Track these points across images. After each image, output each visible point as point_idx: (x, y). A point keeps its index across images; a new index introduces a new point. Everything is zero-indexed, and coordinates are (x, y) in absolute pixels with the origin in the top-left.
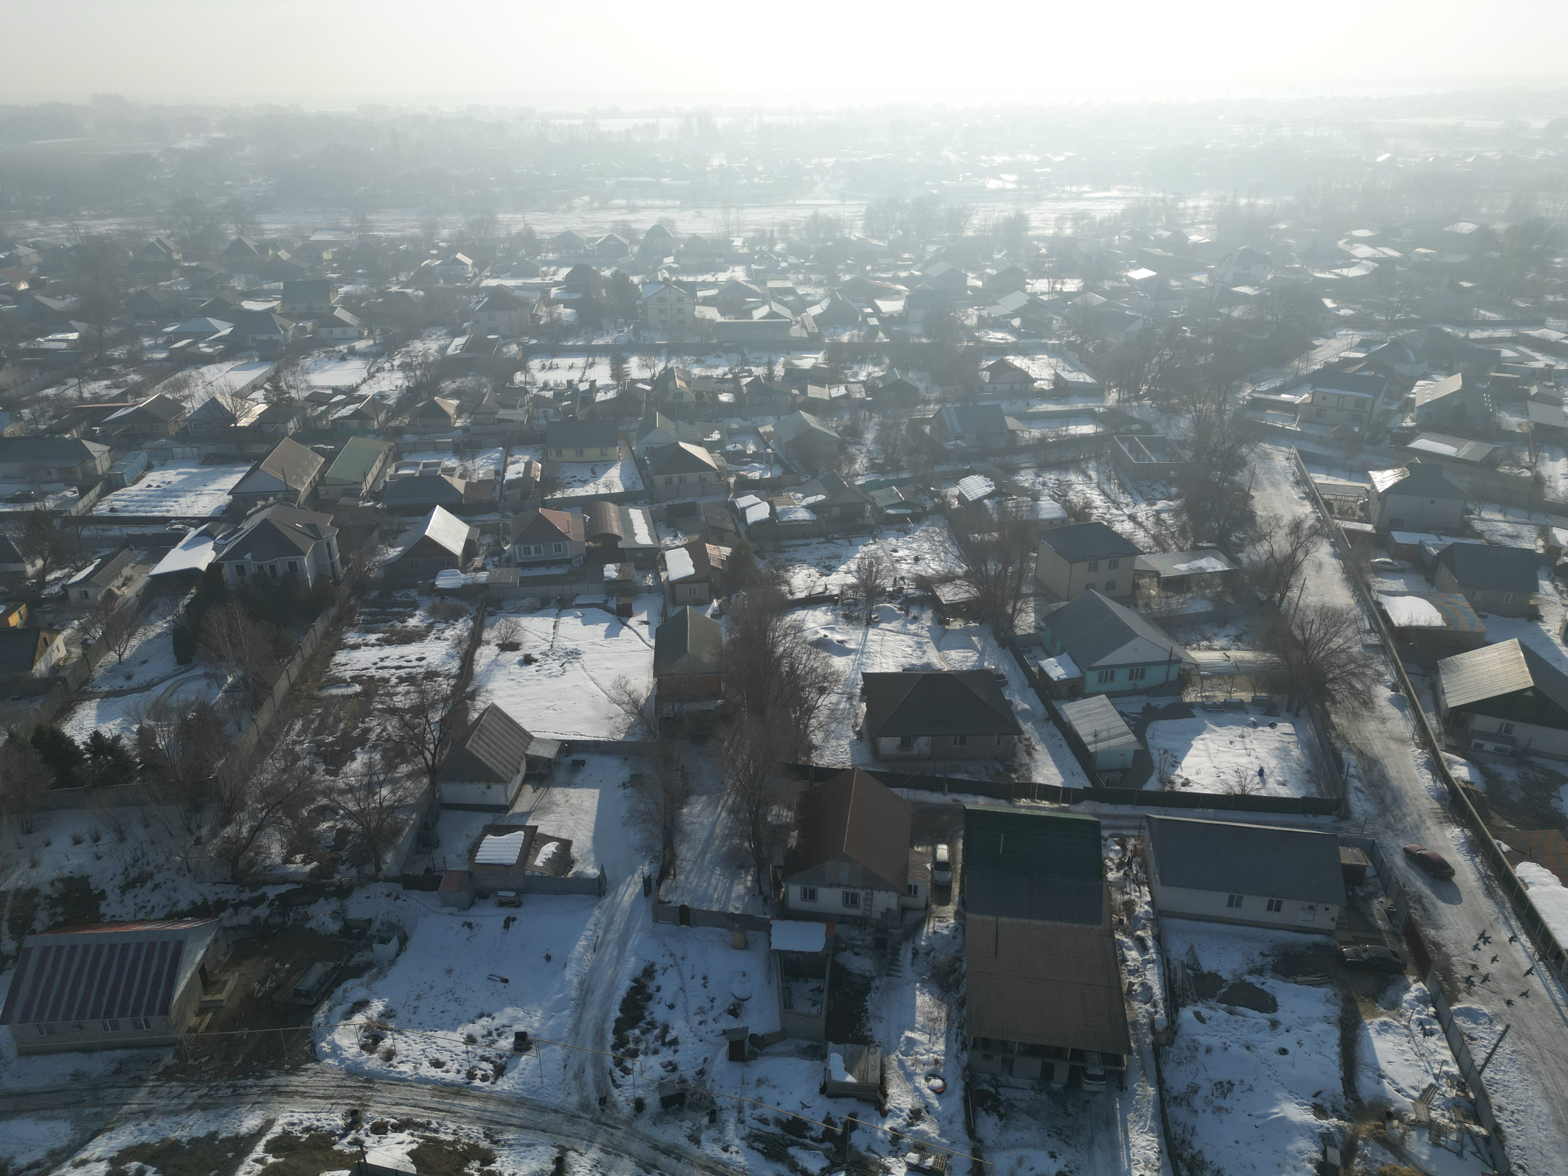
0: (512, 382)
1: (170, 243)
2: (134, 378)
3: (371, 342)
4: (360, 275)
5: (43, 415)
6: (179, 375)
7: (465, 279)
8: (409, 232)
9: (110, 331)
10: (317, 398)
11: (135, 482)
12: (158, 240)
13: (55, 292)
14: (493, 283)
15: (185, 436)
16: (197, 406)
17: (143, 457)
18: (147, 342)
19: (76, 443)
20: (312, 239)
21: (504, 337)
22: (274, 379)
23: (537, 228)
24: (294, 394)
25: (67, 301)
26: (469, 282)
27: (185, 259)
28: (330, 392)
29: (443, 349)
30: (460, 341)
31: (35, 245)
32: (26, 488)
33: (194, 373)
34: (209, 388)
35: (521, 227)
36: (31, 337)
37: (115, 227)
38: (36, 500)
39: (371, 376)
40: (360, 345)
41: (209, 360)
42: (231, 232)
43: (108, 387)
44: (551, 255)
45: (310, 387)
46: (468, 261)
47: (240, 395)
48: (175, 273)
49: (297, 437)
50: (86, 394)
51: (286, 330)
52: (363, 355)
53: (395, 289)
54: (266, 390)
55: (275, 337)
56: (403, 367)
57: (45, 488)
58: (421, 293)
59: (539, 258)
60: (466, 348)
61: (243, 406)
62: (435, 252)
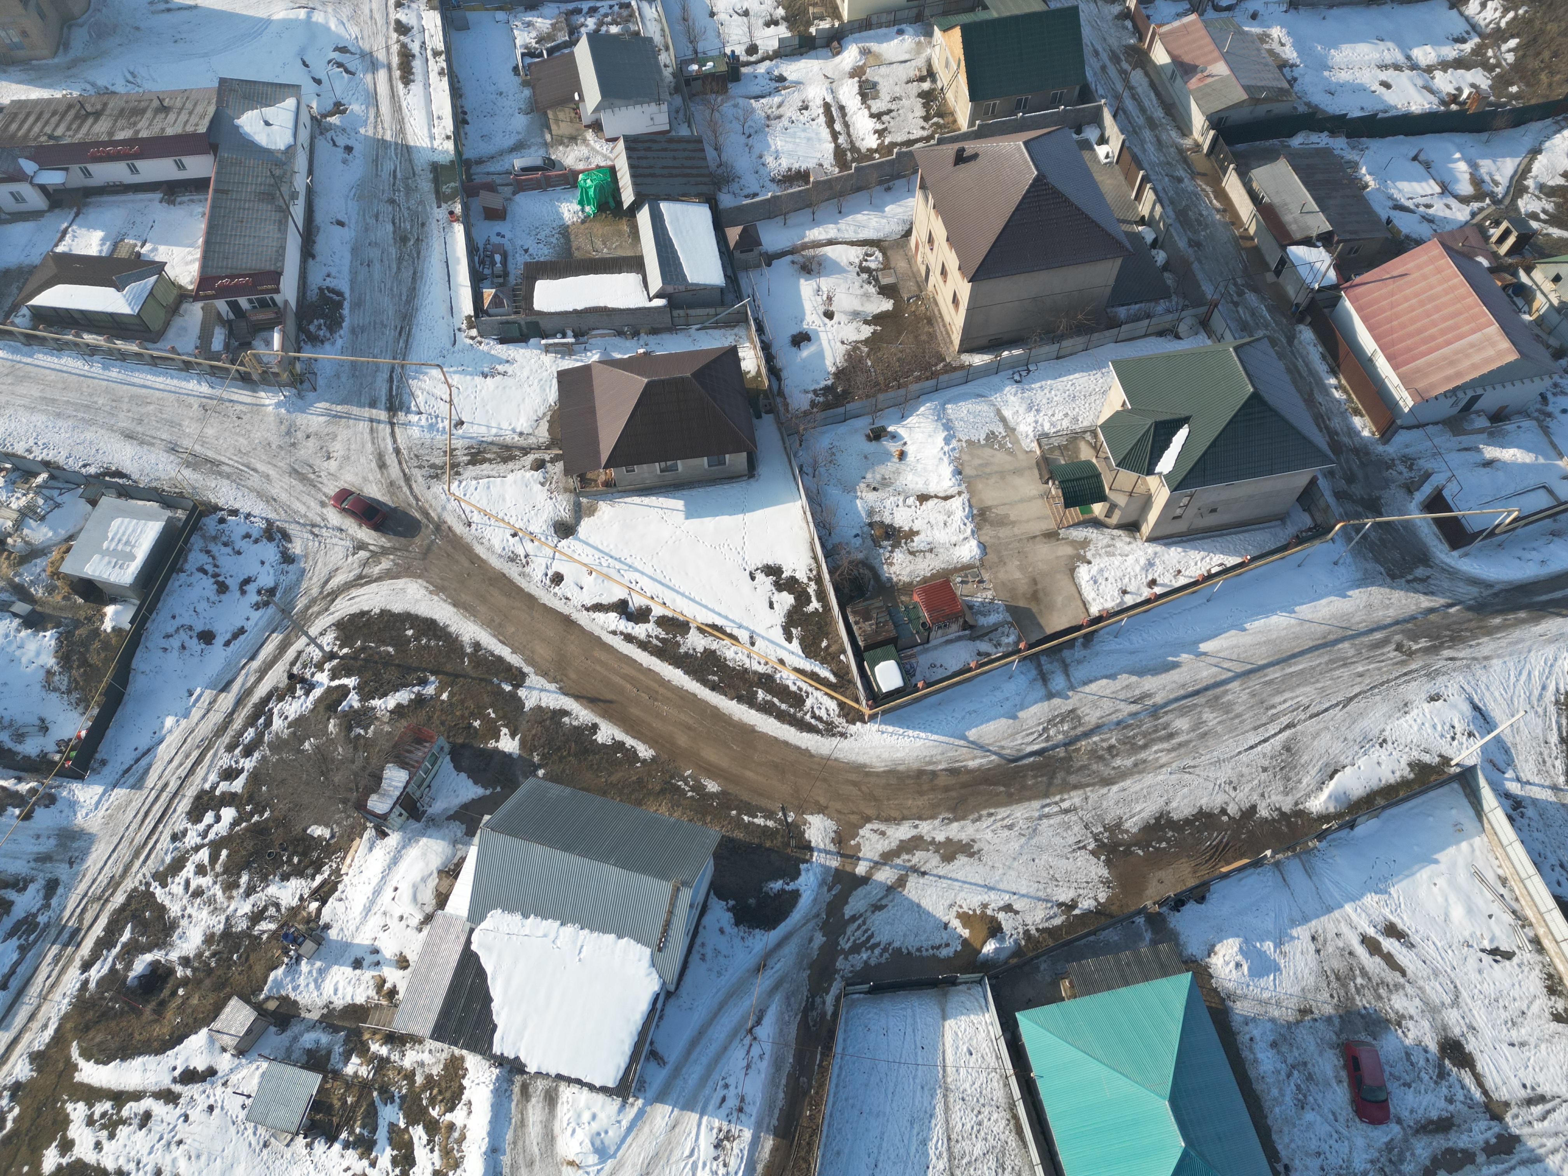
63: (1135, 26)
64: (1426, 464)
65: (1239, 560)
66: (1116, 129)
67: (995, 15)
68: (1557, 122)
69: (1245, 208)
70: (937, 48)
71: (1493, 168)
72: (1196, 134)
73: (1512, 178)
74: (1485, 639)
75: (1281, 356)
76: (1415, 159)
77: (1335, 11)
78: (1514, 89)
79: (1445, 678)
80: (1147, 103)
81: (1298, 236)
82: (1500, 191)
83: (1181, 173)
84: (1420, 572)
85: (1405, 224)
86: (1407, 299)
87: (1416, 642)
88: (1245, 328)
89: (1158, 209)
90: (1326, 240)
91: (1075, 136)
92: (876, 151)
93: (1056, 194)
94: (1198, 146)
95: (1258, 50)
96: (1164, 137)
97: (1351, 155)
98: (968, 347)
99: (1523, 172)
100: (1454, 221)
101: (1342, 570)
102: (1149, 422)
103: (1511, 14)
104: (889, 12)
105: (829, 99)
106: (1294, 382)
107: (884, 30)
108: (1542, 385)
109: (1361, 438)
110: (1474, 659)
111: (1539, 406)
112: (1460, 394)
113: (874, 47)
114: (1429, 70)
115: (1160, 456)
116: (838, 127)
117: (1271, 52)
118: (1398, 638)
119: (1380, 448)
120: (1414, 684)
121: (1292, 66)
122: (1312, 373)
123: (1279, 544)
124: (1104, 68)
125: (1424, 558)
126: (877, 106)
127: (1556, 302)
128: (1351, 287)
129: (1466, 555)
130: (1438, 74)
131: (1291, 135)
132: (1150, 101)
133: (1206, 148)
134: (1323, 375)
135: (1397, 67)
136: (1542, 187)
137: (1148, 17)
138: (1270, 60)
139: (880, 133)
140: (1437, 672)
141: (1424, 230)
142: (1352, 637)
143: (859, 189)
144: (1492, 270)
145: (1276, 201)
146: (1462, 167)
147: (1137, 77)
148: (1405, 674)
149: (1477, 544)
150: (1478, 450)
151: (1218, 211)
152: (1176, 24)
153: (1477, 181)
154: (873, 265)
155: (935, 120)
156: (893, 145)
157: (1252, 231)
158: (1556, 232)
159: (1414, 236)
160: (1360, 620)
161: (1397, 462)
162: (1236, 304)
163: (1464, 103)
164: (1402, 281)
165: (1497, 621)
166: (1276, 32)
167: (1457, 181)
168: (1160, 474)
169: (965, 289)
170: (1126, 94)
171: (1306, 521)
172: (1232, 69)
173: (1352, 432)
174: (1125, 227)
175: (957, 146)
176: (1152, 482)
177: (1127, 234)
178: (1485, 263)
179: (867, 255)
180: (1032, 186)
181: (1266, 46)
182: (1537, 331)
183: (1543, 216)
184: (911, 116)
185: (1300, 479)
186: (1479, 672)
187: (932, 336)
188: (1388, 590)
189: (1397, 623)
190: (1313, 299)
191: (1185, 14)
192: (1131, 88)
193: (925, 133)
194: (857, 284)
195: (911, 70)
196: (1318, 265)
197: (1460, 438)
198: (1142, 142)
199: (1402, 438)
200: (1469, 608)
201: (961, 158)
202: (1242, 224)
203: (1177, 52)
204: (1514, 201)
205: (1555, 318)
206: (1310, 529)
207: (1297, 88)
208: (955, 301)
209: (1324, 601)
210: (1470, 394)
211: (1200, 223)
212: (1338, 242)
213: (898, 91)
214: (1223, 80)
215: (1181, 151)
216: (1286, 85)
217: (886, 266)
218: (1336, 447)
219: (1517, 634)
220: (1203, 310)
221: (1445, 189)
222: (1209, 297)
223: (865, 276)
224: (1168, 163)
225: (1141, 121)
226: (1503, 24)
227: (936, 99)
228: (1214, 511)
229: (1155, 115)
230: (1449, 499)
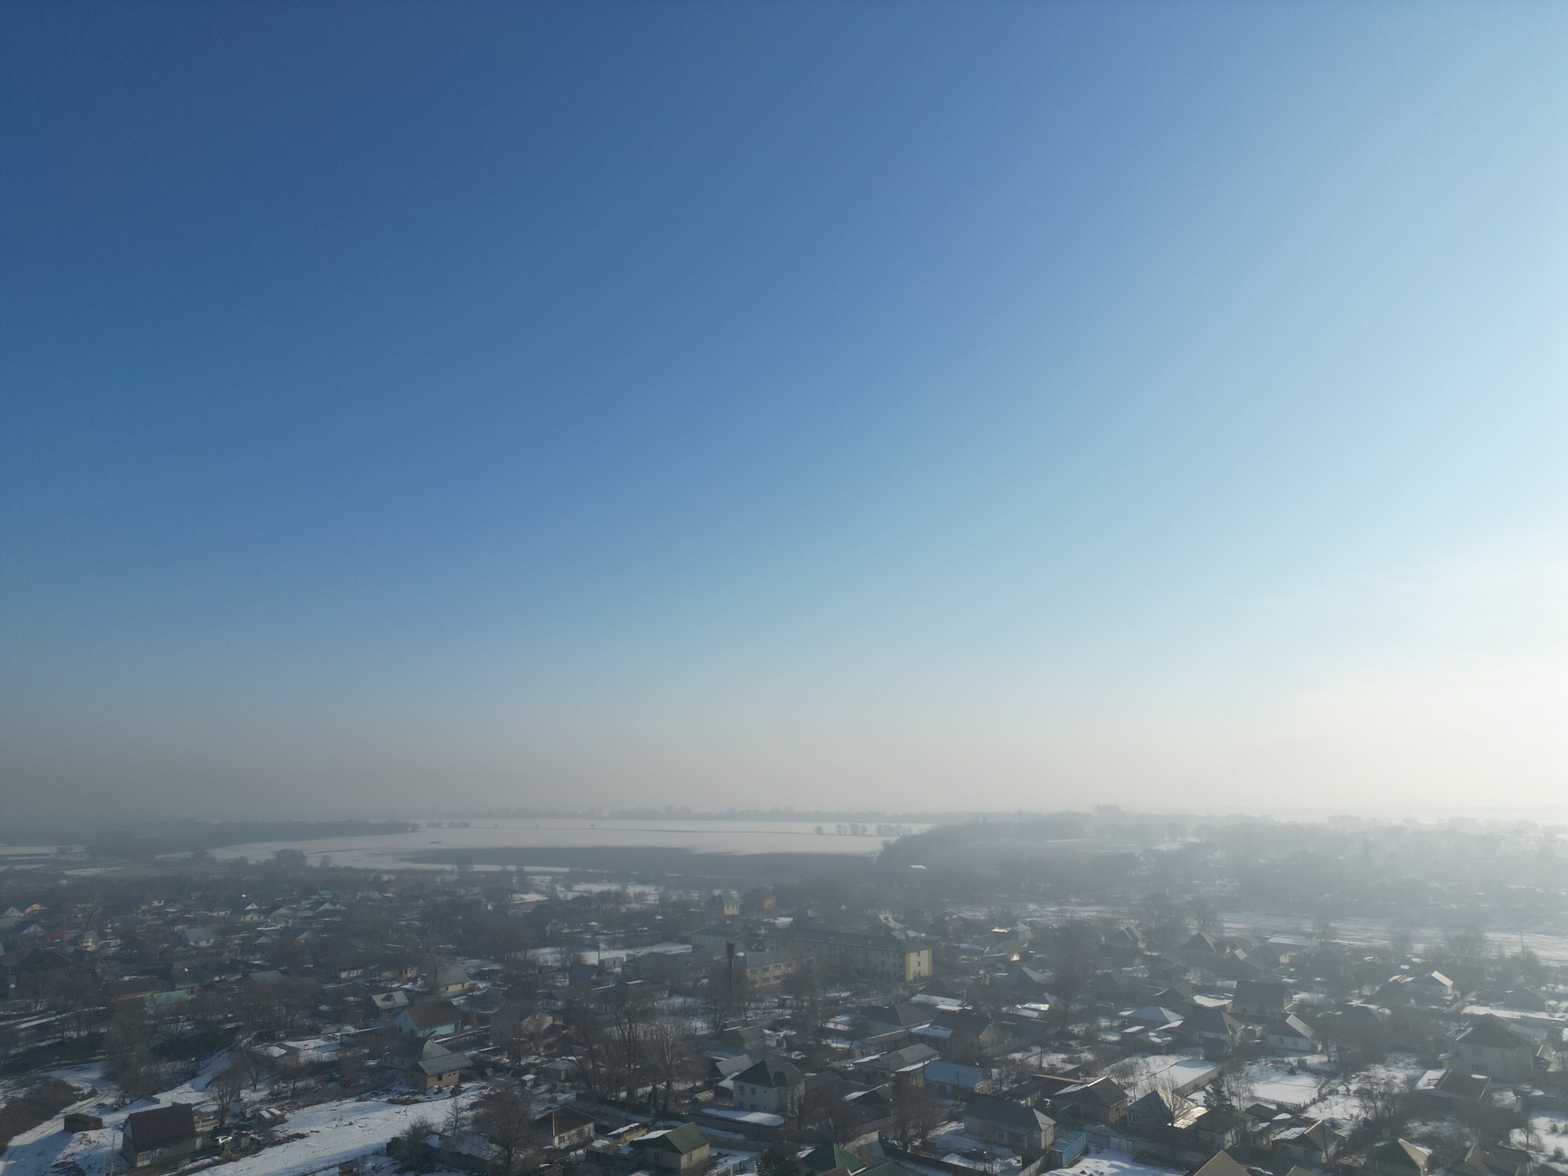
0: (1508, 1141)
1: (1138, 933)
2: (1088, 1056)
3: (1325, 1059)
4: (1318, 983)
5: (1007, 1077)
6: (1127, 1061)
7: (1443, 1002)
8: (1377, 943)
9: (1075, 1008)
10: (1259, 1112)
11: (1071, 1165)
12: (1128, 929)
13: (1039, 965)
14: (1480, 1011)
15: (1122, 1127)
16: (1139, 1096)
17: (1082, 1139)
18: (1104, 1023)
19: (1028, 1110)
20: (1270, 941)
21: (1494, 1080)
22: (1217, 1082)
23: (1541, 953)
24: (1235, 1102)
25: (1045, 974)
26: (1448, 1006)
27: (1149, 948)
28: (1274, 1107)
29: (1411, 1081)
30: (1434, 1075)
31: (1031, 924)
32: (981, 1146)
33: (1140, 1061)
34: (1153, 1079)
35: (1518, 949)
36: (1012, 1003)
37: (1094, 914)
38: (986, 1161)
39: (1322, 1098)
40: (1312, 1060)
41: (1156, 1050)
42: (1193, 927)
43: (1064, 1061)
44: (1561, 987)
45: (1253, 1098)
46: (1448, 982)
47: (1181, 1093)
48: (1138, 961)
49: (1232, 1152)
50: (1045, 1065)
51: (1234, 1032)
52: (1315, 1072)
53: (1356, 1002)
54: (1207, 1092)
55: (1223, 1037)
56: (1361, 1094)
57: (996, 1150)
58: (1387, 1011)
59: (1544, 988)
60: (1441, 1083)
61: (1182, 1106)
62: (1406, 967)
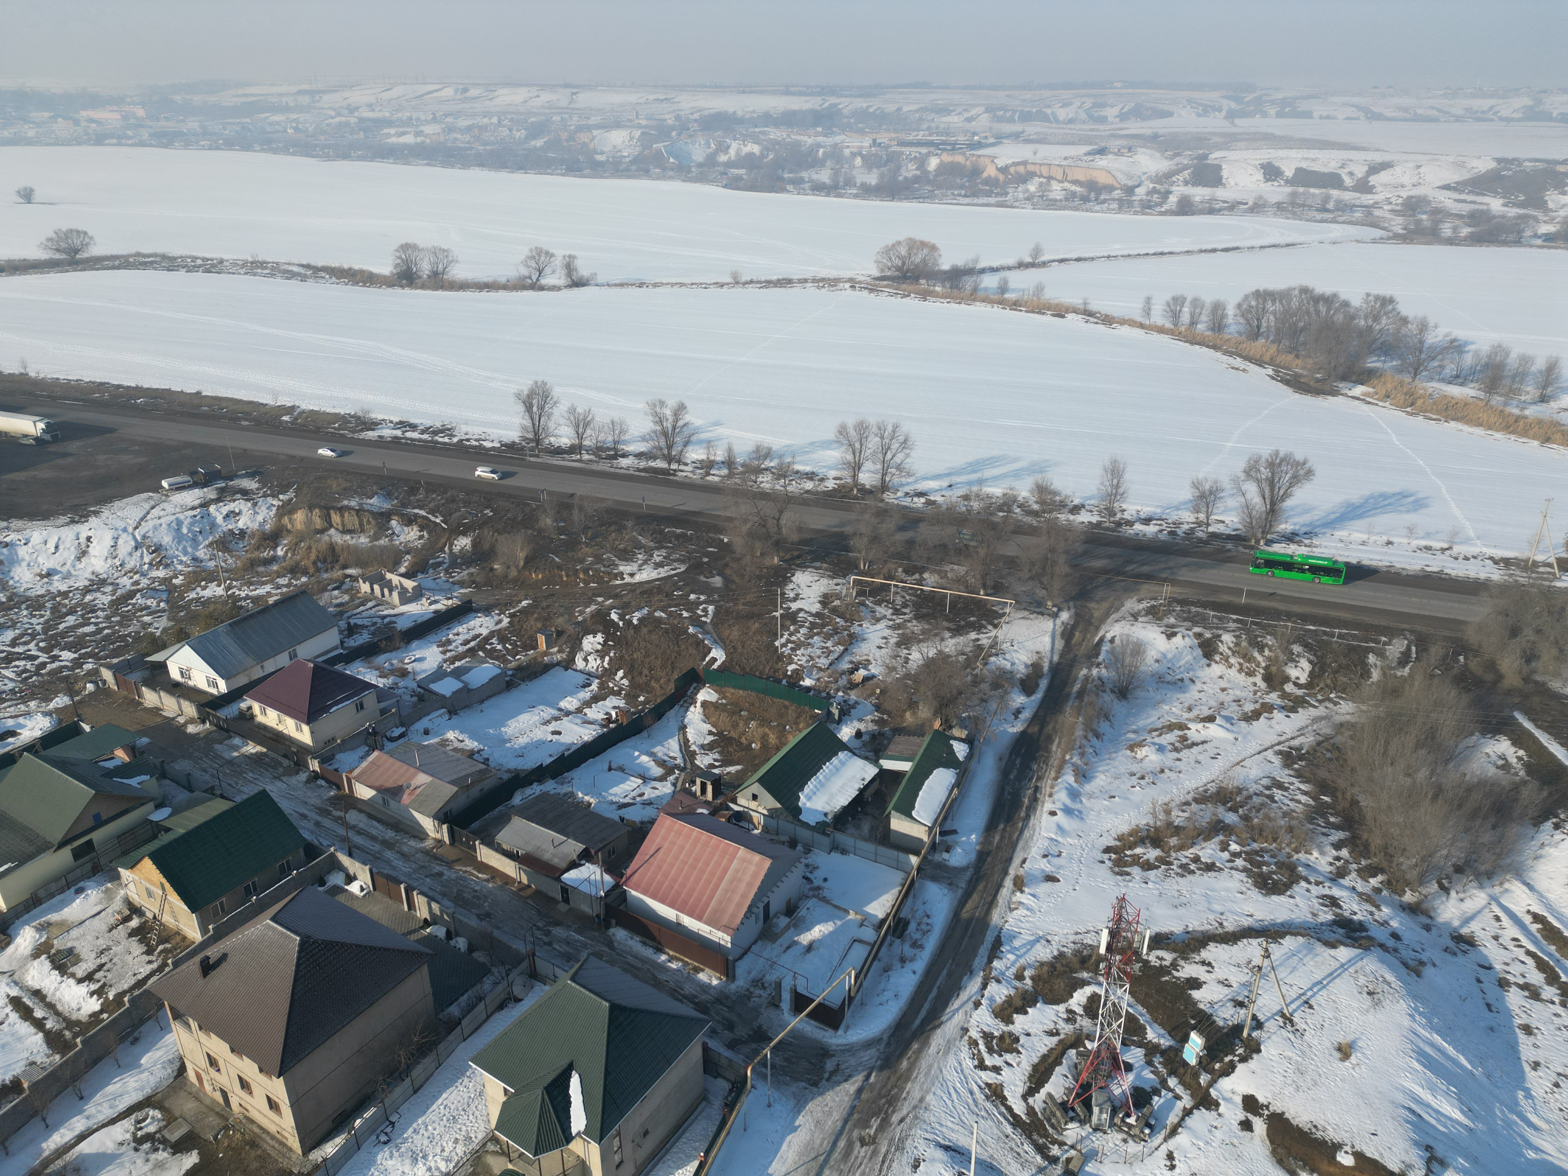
63: (328, 781)
64: (771, 977)
65: (696, 1164)
66: (357, 864)
67: (182, 831)
68: (682, 706)
69: (509, 868)
70: (131, 886)
71: (665, 750)
72: (432, 834)
73: (681, 750)
74: (909, 1085)
75: (612, 963)
76: (610, 769)
77: (486, 704)
78: (642, 699)
79: (910, 1141)
80: (374, 832)
81: (563, 865)
82: (679, 761)
83: (438, 869)
84: (830, 1065)
85: (635, 815)
86: (672, 865)
87: (870, 1127)
88: (568, 958)
89: (435, 906)
90: (586, 856)
91: (321, 889)
92: (101, 1011)
93: (329, 945)
94: (439, 842)
95: (445, 753)
96: (405, 849)
97: (565, 789)
98: (311, 1142)
99: (685, 744)
100: (666, 795)
101: (777, 1107)
102: (539, 1091)
103: (607, 658)
104: (56, 879)
105: (14, 992)
106: (636, 976)
107: (58, 898)
108: (799, 872)
109: (714, 988)
110: (915, 1107)
111: (808, 886)
112: (755, 910)
113: (54, 917)
114: (579, 711)
115: (569, 1117)
116: (39, 1013)
117: (456, 750)
118: (855, 1134)
119: (733, 987)
120: (894, 1165)
121: (479, 752)
122: (645, 961)
123: (717, 1123)
124: (317, 824)
125: (824, 1052)
126: (80, 970)
127: (765, 812)
128: (628, 879)
129: (847, 1028)
130: (587, 711)
131: (510, 797)
132: (377, 829)
133: (447, 839)
134: (654, 957)
135: (557, 719)
136: (702, 747)
137: (336, 770)
138: (459, 755)
139: (99, 993)
140: (902, 1140)
141: (650, 812)
142: (826, 1161)
143: (96, 1061)
144: (713, 813)
145: (529, 848)
146: (645, 759)
147: (353, 817)
148: (883, 1162)
149: (848, 1014)
150: (796, 943)
151: (487, 880)
152: (364, 764)
153: (661, 763)
154: (152, 1129)
155: (160, 948)
156: (120, 996)
157: (525, 880)
158: (732, 769)
159: (646, 819)
160: (822, 1142)
161: (752, 989)
162: (549, 944)
163: (617, 721)
164: (660, 855)
165: (905, 1064)
166: (451, 735)
167: (648, 769)
168: (579, 1134)
169: (278, 1088)
170: (351, 834)
171: (721, 1086)
172: (432, 776)
173: (705, 988)
174: (414, 937)
175: (198, 959)
176: (577, 1147)
177: (418, 941)
178: (705, 811)
179: (139, 1122)
180: (299, 952)
181: (450, 748)
182: (769, 837)
183: (717, 764)
184: (129, 958)
185: (693, 1053)
186: (926, 1116)
187: (264, 1158)
188: (820, 1099)
189: (846, 1121)
190: (606, 904)
191: (368, 754)
192: (353, 827)
193: (155, 966)
194: (140, 1162)
195: (110, 917)
196: (592, 877)
197: (778, 942)
198: (388, 862)
199: (742, 968)
200: (881, 1068)
201: (207, 967)
202: (514, 880)
203: (377, 784)
204: (693, 763)
205: (773, 823)
206: (731, 1091)
207: (492, 765)
208: (273, 1105)
209: (784, 1147)
210: (761, 906)
211: (478, 898)
212: (596, 853)
213: (102, 943)
214: (429, 785)
215: (427, 852)
216: (483, 767)
217: (170, 1119)
218: (702, 1007)
219: (924, 1063)
220: (525, 964)
221: (645, 779)
222: (524, 951)
223: (147, 1146)
224: (422, 867)
225: (377, 847)
226: (606, 666)
227: (152, 929)
228: (646, 1133)
229: (387, 837)
230: (805, 993)
